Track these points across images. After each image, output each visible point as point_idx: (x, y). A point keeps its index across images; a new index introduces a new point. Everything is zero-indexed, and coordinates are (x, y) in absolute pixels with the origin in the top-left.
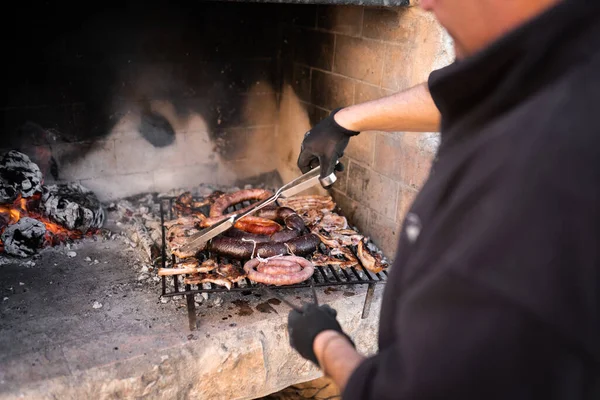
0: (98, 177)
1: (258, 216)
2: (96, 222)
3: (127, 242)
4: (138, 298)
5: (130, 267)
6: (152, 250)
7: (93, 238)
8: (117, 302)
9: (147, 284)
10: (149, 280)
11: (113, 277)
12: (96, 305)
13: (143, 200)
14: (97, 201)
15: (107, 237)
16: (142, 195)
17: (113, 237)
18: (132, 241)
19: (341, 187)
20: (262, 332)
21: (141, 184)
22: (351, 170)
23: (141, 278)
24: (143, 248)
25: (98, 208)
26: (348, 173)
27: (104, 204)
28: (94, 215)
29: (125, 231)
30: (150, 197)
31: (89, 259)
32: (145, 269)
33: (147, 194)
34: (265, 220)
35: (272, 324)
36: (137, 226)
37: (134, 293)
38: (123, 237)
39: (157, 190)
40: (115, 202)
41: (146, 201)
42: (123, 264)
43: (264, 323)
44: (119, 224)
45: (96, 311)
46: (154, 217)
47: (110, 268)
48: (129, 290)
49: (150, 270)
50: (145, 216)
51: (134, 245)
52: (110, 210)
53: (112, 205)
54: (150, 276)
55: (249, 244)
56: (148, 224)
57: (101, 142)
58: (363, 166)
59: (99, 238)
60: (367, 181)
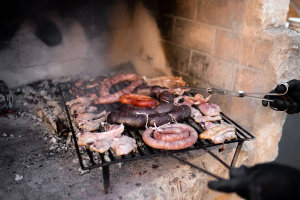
0: (6, 70)
1: (136, 93)
2: (8, 104)
3: (35, 118)
4: (52, 166)
5: (41, 139)
6: (57, 124)
7: (6, 116)
8: (35, 171)
9: (57, 152)
10: (59, 149)
11: (28, 149)
12: (18, 178)
13: (42, 85)
14: (6, 87)
15: (18, 115)
16: (39, 82)
17: (22, 115)
18: (39, 117)
19: (184, 71)
20: (161, 188)
21: (39, 74)
22: (193, 58)
23: (52, 148)
24: (48, 122)
25: (8, 93)
26: (190, 60)
27: (13, 90)
28: (6, 98)
29: (32, 109)
30: (46, 83)
31: (5, 135)
32: (54, 140)
33: (43, 80)
34: (142, 96)
35: (167, 180)
36: (41, 105)
37: (48, 162)
38: (31, 114)
39: (51, 78)
40: (21, 88)
41: (44, 86)
42: (34, 136)
43: (161, 179)
44: (25, 104)
45: (18, 183)
46: (52, 97)
47: (24, 142)
48: (43, 160)
49: (58, 141)
50: (45, 97)
51: (41, 120)
52: (17, 94)
53: (19, 90)
54: (59, 146)
55: (143, 116)
56: (49, 103)
57: (7, 42)
58: (203, 54)
59: (11, 116)
60: (207, 65)
